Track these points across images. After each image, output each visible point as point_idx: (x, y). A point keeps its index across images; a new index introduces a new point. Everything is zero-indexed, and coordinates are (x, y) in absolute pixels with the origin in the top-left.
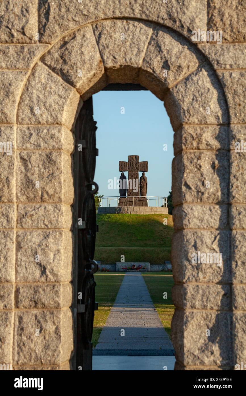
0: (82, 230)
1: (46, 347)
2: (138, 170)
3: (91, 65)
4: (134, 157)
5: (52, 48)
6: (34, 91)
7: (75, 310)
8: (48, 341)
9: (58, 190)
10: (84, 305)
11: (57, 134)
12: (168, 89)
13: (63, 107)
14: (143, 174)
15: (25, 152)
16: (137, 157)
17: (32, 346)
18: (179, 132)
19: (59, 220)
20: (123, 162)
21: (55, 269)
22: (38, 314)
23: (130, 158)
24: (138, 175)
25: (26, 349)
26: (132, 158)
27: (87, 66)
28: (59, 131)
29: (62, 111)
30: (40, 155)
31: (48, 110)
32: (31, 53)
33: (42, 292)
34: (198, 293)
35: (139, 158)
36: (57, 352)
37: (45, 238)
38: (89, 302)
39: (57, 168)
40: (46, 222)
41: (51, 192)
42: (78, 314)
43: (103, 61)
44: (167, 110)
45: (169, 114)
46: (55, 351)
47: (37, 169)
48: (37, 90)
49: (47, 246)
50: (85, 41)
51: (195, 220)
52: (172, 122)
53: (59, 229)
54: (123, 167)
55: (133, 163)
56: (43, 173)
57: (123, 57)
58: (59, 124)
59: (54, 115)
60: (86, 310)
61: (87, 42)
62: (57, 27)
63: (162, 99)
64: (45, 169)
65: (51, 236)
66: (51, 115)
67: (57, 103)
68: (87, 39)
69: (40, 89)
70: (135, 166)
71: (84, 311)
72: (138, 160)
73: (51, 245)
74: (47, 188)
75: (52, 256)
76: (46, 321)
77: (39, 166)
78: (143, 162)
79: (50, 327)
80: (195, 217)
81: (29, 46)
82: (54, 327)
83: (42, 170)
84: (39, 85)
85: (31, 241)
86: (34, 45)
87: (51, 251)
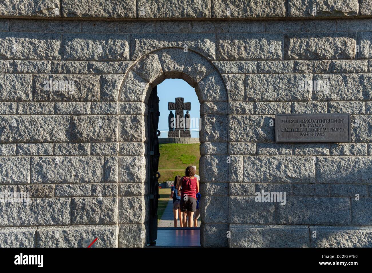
0: (152, 156)
1: (135, 215)
2: (183, 109)
3: (157, 71)
4: (180, 99)
5: (137, 63)
6: (128, 84)
7: (149, 197)
8: (136, 212)
9: (140, 135)
10: (153, 195)
11: (139, 106)
12: (197, 83)
13: (142, 93)
14: (187, 112)
15: (123, 116)
16: (182, 99)
17: (128, 214)
18: (202, 105)
19: (141, 150)
20: (171, 103)
21: (139, 175)
22: (130, 199)
23: (177, 99)
24: (183, 113)
25: (124, 216)
26: (178, 100)
27: (155, 71)
28: (140, 105)
29: (142, 94)
30: (131, 117)
31: (135, 94)
32: (126, 65)
33: (132, 187)
34: (212, 187)
35: (183, 100)
36: (140, 217)
37: (134, 160)
38: (156, 193)
39: (139, 124)
40: (134, 152)
41: (136, 136)
42: (150, 199)
43: (163, 69)
44: (197, 93)
45: (197, 95)
46: (139, 217)
47: (129, 124)
48: (129, 84)
49: (134, 164)
50: (154, 59)
51: (211, 150)
52: (199, 99)
53: (140, 155)
54: (171, 107)
55: (179, 103)
56: (132, 126)
57: (173, 67)
58: (141, 101)
59: (138, 97)
60: (154, 198)
61: (155, 59)
62: (139, 53)
63: (194, 87)
64: (133, 124)
65: (136, 159)
66: (136, 97)
67: (140, 90)
68: (155, 58)
69: (131, 83)
70: (180, 106)
71: (153, 198)
72: (183, 101)
73: (137, 164)
74: (134, 134)
75: (137, 169)
76: (134, 202)
77: (130, 123)
78: (187, 103)
79: (137, 205)
80: (211, 149)
81: (125, 62)
82: (139, 205)
83: (132, 125)
84: (130, 81)
85: (126, 162)
86: (128, 62)
87: (136, 166)
